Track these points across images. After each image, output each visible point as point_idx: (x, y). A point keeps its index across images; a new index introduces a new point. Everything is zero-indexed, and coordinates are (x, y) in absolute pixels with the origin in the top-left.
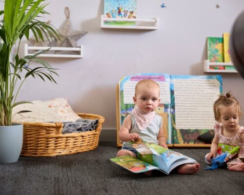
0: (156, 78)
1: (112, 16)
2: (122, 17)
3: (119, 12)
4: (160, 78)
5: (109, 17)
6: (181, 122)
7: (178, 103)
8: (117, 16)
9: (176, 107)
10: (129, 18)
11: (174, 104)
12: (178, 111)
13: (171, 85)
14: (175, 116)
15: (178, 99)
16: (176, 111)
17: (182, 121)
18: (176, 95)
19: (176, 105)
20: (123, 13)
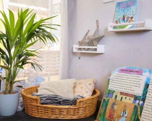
0: (136, 72)
1: (119, 23)
2: (125, 22)
3: (124, 19)
4: (138, 72)
5: (117, 23)
6: (146, 116)
7: (149, 97)
8: (122, 22)
9: (146, 101)
10: (129, 22)
11: (146, 97)
12: (147, 105)
13: (149, 79)
14: (143, 108)
15: (150, 93)
16: (145, 103)
17: (148, 115)
18: (150, 89)
19: (147, 98)
20: (126, 20)
